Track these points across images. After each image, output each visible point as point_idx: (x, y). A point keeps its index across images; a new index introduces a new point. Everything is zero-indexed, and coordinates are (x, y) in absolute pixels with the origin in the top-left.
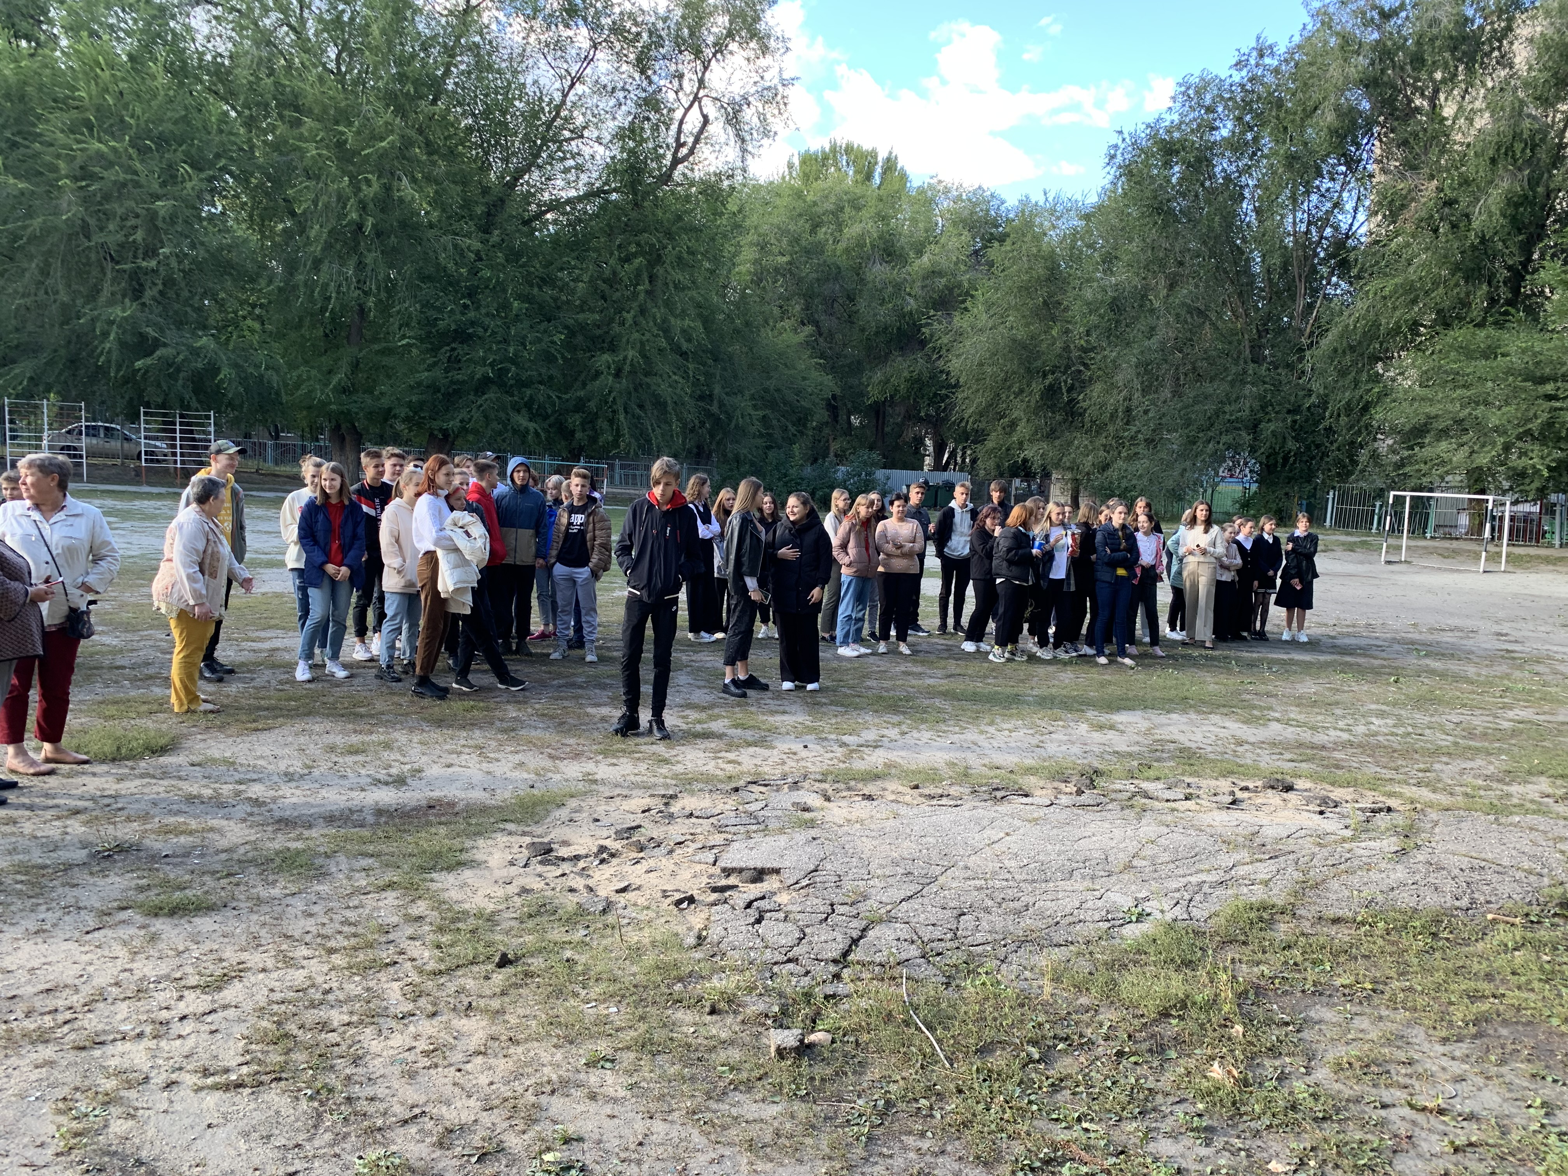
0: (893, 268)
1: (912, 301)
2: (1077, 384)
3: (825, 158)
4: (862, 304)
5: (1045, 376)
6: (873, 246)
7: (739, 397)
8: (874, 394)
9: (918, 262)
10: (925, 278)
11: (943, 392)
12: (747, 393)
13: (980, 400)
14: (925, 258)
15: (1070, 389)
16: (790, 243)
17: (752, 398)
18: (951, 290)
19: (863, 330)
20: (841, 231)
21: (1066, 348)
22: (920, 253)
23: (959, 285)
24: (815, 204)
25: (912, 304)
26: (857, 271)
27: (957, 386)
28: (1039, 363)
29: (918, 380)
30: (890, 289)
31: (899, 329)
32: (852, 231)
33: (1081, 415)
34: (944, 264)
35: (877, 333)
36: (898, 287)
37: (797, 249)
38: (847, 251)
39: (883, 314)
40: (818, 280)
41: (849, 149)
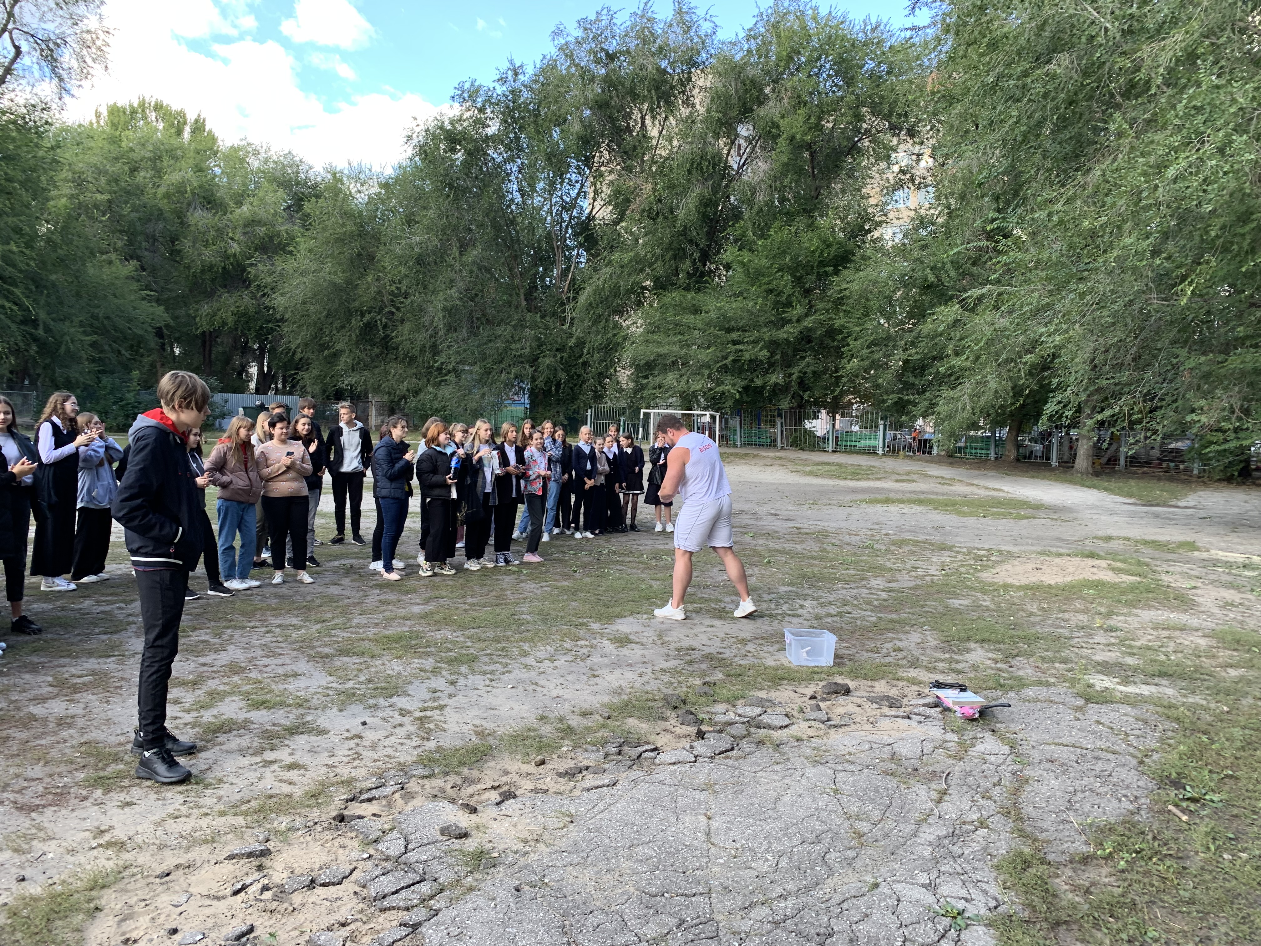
0: (214, 215)
1: (235, 245)
2: (390, 323)
3: (134, 112)
4: (186, 244)
5: (362, 315)
6: (193, 194)
7: (67, 323)
8: (204, 325)
9: (239, 211)
10: (246, 226)
11: (270, 325)
12: (76, 320)
13: (305, 334)
14: (245, 208)
15: (385, 327)
16: (109, 183)
17: (81, 325)
18: (271, 238)
19: (189, 268)
20: (160, 177)
21: (379, 293)
22: (240, 204)
23: (278, 234)
24: (132, 150)
25: (235, 248)
26: (180, 215)
27: (282, 320)
28: (357, 304)
29: (244, 314)
30: (213, 233)
31: (224, 268)
32: (173, 178)
33: (394, 349)
34: (262, 214)
35: (203, 271)
36: (220, 232)
37: (115, 189)
38: (167, 195)
39: (209, 255)
40: (140, 219)
41: (158, 107)
